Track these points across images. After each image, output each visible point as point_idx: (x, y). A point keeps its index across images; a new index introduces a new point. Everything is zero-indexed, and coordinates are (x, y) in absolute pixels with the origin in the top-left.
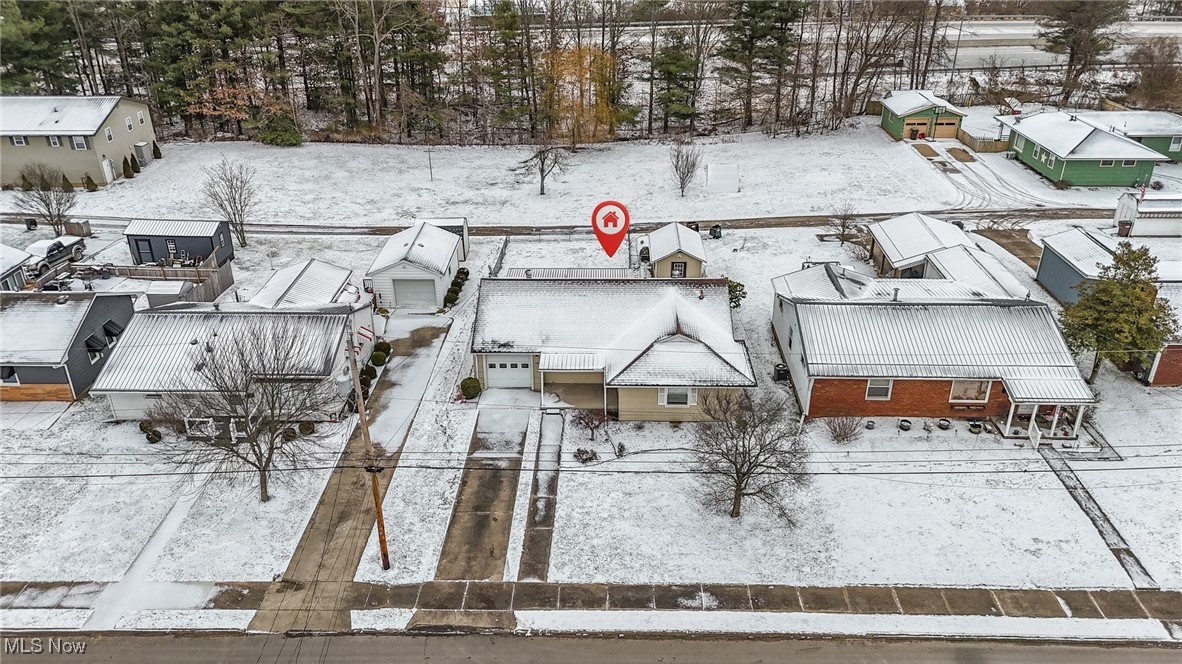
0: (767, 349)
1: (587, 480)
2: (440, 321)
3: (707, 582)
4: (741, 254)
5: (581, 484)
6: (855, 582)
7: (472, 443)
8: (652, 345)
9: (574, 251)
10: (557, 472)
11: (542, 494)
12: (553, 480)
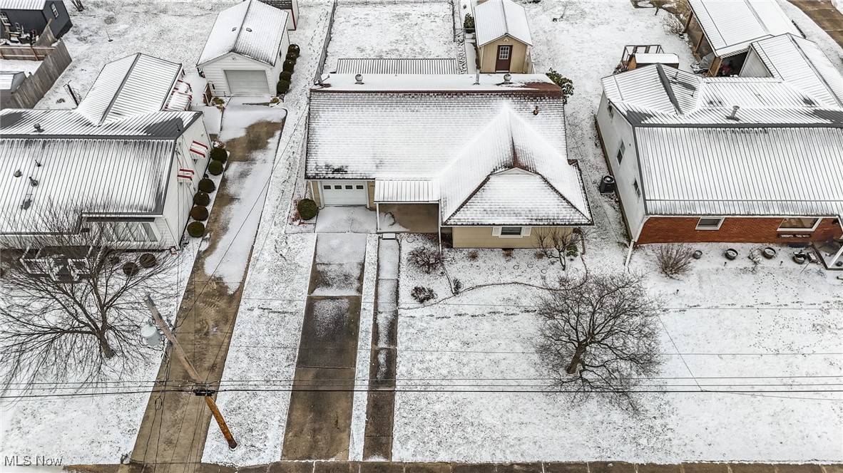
0: (591, 150)
1: (425, 325)
2: (274, 114)
3: (548, 460)
4: (561, 24)
5: (421, 331)
6: (693, 459)
7: (312, 278)
8: (488, 179)
9: (400, 17)
10: (396, 314)
11: (382, 344)
12: (393, 326)
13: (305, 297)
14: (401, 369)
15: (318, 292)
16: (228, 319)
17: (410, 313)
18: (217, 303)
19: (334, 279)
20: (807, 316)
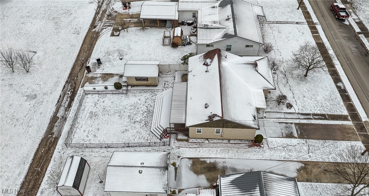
7: (290, 138)
10: (298, 113)
11: (311, 117)
13: (299, 139)
14: (319, 112)
15: (296, 135)
16: (316, 164)
17: (297, 109)
18: (310, 169)
19: (288, 131)
20: (276, 33)
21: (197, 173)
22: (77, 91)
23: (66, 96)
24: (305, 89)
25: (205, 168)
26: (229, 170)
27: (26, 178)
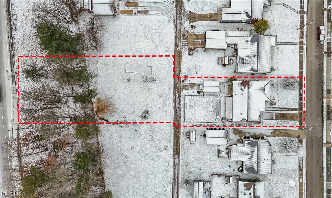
5: (281, 105)
7: (272, 120)
10: (278, 108)
11: (283, 109)
12: (280, 108)
13: (275, 120)
14: (287, 107)
16: (278, 130)
17: (278, 106)
18: (276, 132)
19: (272, 117)
20: (279, 54)
21: (235, 134)
22: (180, 94)
23: (176, 96)
24: (284, 94)
25: (238, 132)
26: (247, 133)
27: (174, 134)
